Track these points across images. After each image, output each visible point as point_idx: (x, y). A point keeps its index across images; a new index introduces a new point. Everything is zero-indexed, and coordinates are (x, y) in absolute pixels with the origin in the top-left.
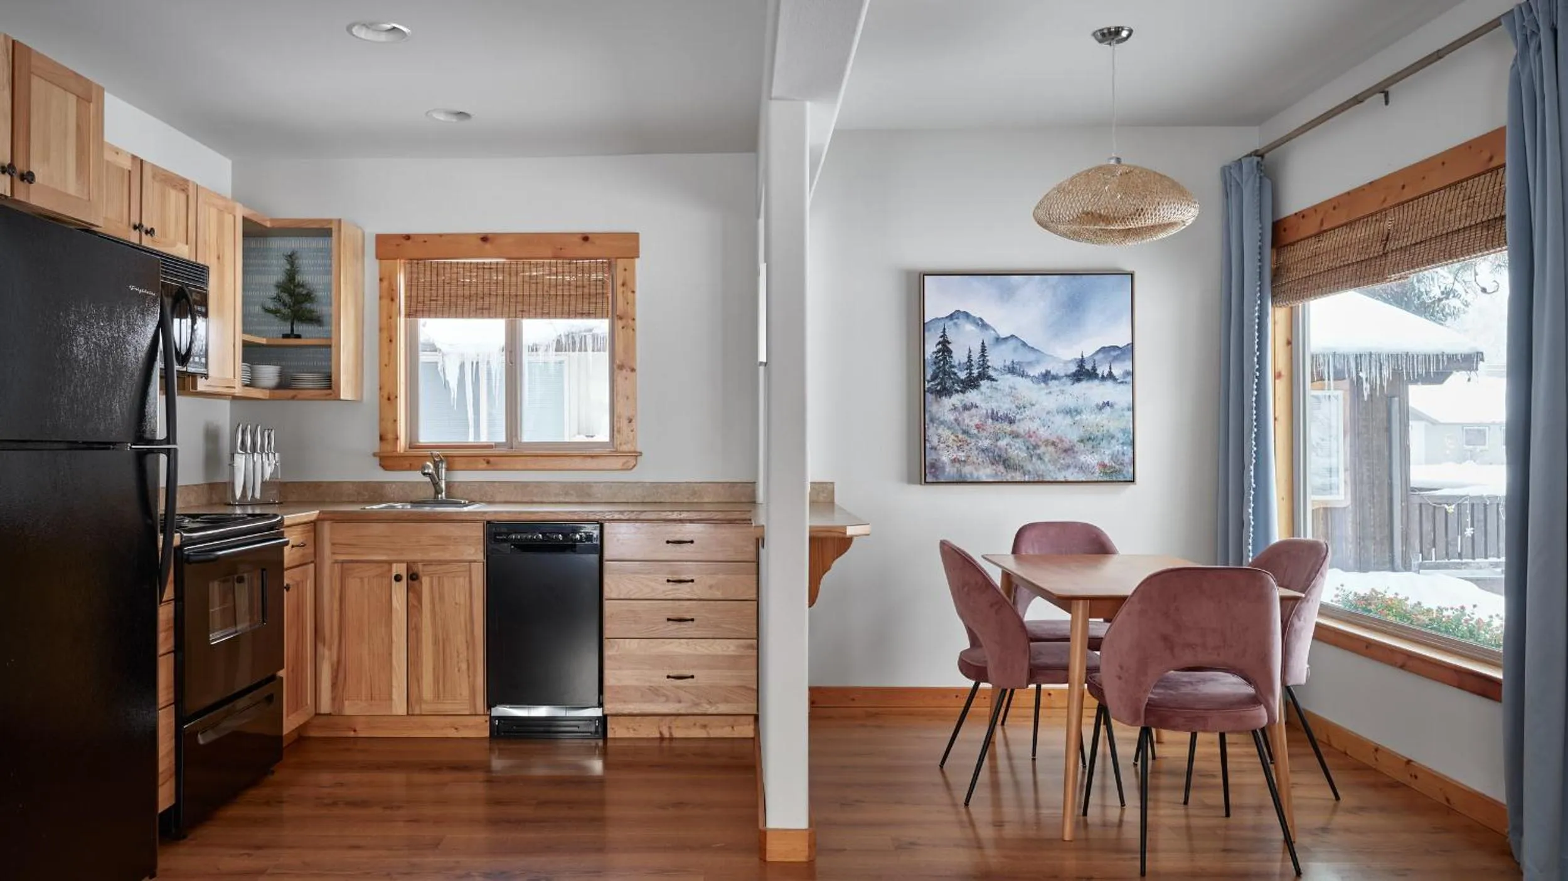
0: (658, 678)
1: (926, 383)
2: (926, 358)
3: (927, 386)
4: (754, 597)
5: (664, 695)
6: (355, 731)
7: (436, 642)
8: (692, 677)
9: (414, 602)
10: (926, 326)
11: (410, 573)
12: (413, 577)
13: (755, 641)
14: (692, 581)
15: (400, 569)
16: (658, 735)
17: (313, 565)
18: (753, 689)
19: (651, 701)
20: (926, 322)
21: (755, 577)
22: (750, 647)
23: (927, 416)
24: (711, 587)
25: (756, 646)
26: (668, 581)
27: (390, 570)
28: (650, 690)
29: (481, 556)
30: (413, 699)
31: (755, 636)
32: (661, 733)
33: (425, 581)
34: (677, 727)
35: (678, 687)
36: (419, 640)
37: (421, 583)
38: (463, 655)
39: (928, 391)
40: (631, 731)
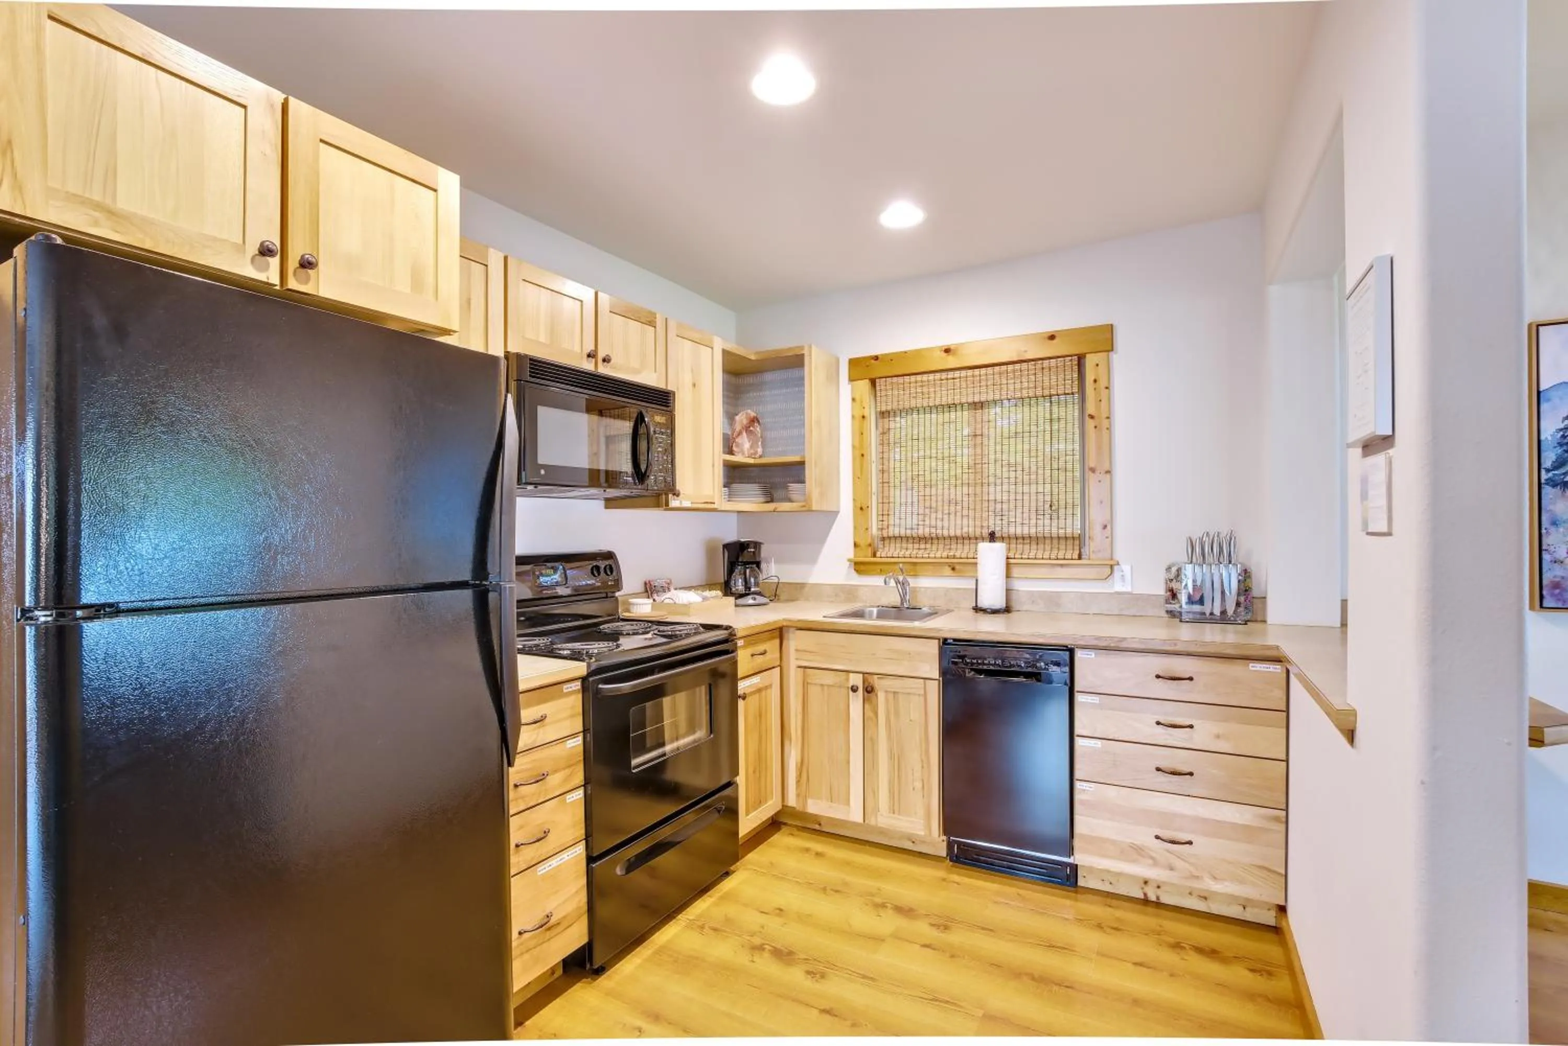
0: (1144, 836)
1: (1543, 472)
2: (1543, 437)
3: (1544, 476)
4: (1284, 758)
5: (1152, 858)
6: (820, 824)
7: (891, 756)
8: (1190, 843)
9: (869, 713)
10: (1542, 395)
11: (866, 684)
12: (869, 690)
13: (1284, 813)
14: (1191, 727)
15: (857, 680)
16: (1142, 897)
17: (779, 668)
18: (1279, 874)
19: (1134, 861)
20: (1542, 388)
21: (1284, 730)
22: (1277, 819)
23: (1544, 518)
24: (1218, 737)
25: (1284, 820)
26: (1158, 723)
27: (847, 680)
28: (1131, 847)
29: (936, 674)
30: (868, 810)
31: (1284, 807)
32: (1145, 894)
33: (881, 696)
34: (1167, 892)
35: (1168, 851)
36: (874, 752)
37: (877, 695)
38: (918, 774)
39: (1547, 484)
40: (1107, 884)
